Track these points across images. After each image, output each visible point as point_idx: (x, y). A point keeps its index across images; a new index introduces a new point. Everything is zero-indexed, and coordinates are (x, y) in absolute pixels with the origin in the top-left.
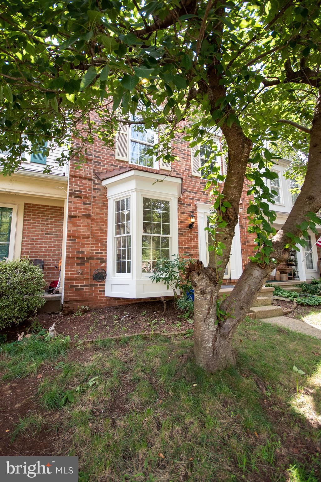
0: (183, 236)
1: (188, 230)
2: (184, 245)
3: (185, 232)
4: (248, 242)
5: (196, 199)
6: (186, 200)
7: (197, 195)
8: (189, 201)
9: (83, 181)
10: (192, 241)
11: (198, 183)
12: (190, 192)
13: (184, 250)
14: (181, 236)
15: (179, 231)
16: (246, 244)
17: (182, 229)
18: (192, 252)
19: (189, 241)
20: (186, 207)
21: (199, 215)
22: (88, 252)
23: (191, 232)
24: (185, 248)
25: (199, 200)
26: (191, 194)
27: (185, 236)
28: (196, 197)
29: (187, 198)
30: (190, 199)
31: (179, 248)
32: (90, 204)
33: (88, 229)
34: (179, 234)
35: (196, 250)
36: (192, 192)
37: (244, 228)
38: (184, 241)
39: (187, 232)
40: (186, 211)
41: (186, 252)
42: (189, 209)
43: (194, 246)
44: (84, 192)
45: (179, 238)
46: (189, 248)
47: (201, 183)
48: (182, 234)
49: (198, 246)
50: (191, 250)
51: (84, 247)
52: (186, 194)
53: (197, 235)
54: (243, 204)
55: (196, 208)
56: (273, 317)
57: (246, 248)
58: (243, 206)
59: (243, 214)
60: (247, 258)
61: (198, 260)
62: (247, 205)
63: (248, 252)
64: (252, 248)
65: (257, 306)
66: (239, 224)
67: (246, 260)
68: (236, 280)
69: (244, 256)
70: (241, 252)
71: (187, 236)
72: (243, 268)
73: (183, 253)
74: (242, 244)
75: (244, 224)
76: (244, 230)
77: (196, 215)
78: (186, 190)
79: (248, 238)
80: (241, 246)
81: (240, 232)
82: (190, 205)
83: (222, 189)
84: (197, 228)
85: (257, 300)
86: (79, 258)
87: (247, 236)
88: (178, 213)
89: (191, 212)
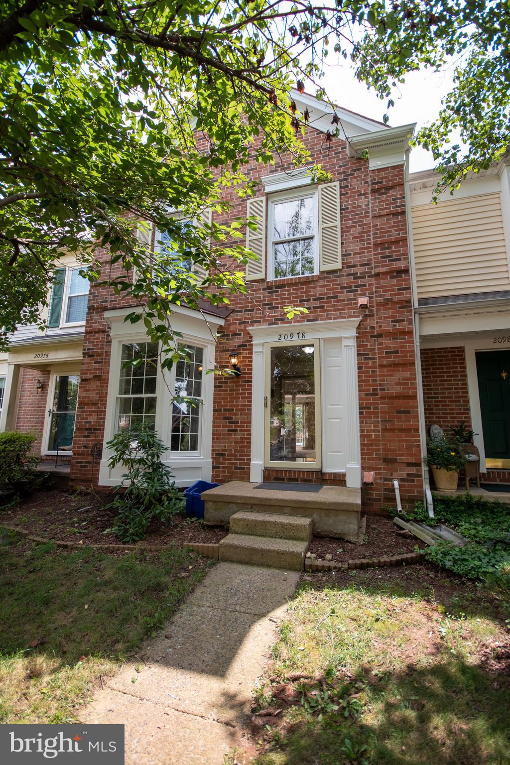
0: (223, 391)
1: (233, 378)
2: (223, 406)
3: (226, 382)
4: (383, 390)
5: (252, 322)
6: (232, 328)
7: (255, 314)
8: (237, 328)
9: (97, 336)
10: (239, 398)
11: (260, 290)
12: (241, 311)
13: (222, 414)
14: (219, 391)
15: (215, 383)
16: (377, 394)
17: (221, 379)
18: (239, 418)
19: (235, 398)
20: (232, 339)
21: (255, 349)
22: (94, 422)
23: (239, 382)
24: (225, 410)
25: (259, 322)
26: (243, 315)
27: (227, 390)
28: (253, 318)
29: (235, 324)
30: (240, 323)
31: (215, 410)
32: (101, 362)
33: (97, 394)
34: (215, 387)
35: (246, 414)
36: (245, 311)
37: (374, 358)
38: (224, 398)
39: (231, 382)
40: (230, 347)
41: (225, 418)
42: (237, 341)
43: (242, 406)
44: (97, 349)
45: (214, 395)
46: (233, 410)
47: (264, 289)
48: (221, 387)
49: (250, 406)
50: (236, 414)
51: (91, 415)
52: (233, 316)
53: (251, 386)
54: (375, 304)
55: (251, 337)
56: (269, 566)
57: (377, 404)
58: (375, 309)
59: (373, 328)
60: (378, 426)
61: (250, 430)
62: (387, 303)
63: (382, 413)
64: (396, 403)
65: (263, 536)
66: (358, 351)
67: (374, 431)
68: (339, 474)
69: (369, 421)
70: (361, 413)
71: (231, 390)
72: (362, 450)
73: (220, 419)
74: (366, 395)
75: (374, 349)
76: (374, 363)
77: (251, 349)
78: (233, 311)
79: (384, 380)
80: (360, 399)
81: (359, 368)
82: (240, 334)
83: (316, 287)
84: (251, 373)
85: (264, 522)
86: (86, 429)
87: (380, 376)
88: (216, 351)
89: (240, 346)
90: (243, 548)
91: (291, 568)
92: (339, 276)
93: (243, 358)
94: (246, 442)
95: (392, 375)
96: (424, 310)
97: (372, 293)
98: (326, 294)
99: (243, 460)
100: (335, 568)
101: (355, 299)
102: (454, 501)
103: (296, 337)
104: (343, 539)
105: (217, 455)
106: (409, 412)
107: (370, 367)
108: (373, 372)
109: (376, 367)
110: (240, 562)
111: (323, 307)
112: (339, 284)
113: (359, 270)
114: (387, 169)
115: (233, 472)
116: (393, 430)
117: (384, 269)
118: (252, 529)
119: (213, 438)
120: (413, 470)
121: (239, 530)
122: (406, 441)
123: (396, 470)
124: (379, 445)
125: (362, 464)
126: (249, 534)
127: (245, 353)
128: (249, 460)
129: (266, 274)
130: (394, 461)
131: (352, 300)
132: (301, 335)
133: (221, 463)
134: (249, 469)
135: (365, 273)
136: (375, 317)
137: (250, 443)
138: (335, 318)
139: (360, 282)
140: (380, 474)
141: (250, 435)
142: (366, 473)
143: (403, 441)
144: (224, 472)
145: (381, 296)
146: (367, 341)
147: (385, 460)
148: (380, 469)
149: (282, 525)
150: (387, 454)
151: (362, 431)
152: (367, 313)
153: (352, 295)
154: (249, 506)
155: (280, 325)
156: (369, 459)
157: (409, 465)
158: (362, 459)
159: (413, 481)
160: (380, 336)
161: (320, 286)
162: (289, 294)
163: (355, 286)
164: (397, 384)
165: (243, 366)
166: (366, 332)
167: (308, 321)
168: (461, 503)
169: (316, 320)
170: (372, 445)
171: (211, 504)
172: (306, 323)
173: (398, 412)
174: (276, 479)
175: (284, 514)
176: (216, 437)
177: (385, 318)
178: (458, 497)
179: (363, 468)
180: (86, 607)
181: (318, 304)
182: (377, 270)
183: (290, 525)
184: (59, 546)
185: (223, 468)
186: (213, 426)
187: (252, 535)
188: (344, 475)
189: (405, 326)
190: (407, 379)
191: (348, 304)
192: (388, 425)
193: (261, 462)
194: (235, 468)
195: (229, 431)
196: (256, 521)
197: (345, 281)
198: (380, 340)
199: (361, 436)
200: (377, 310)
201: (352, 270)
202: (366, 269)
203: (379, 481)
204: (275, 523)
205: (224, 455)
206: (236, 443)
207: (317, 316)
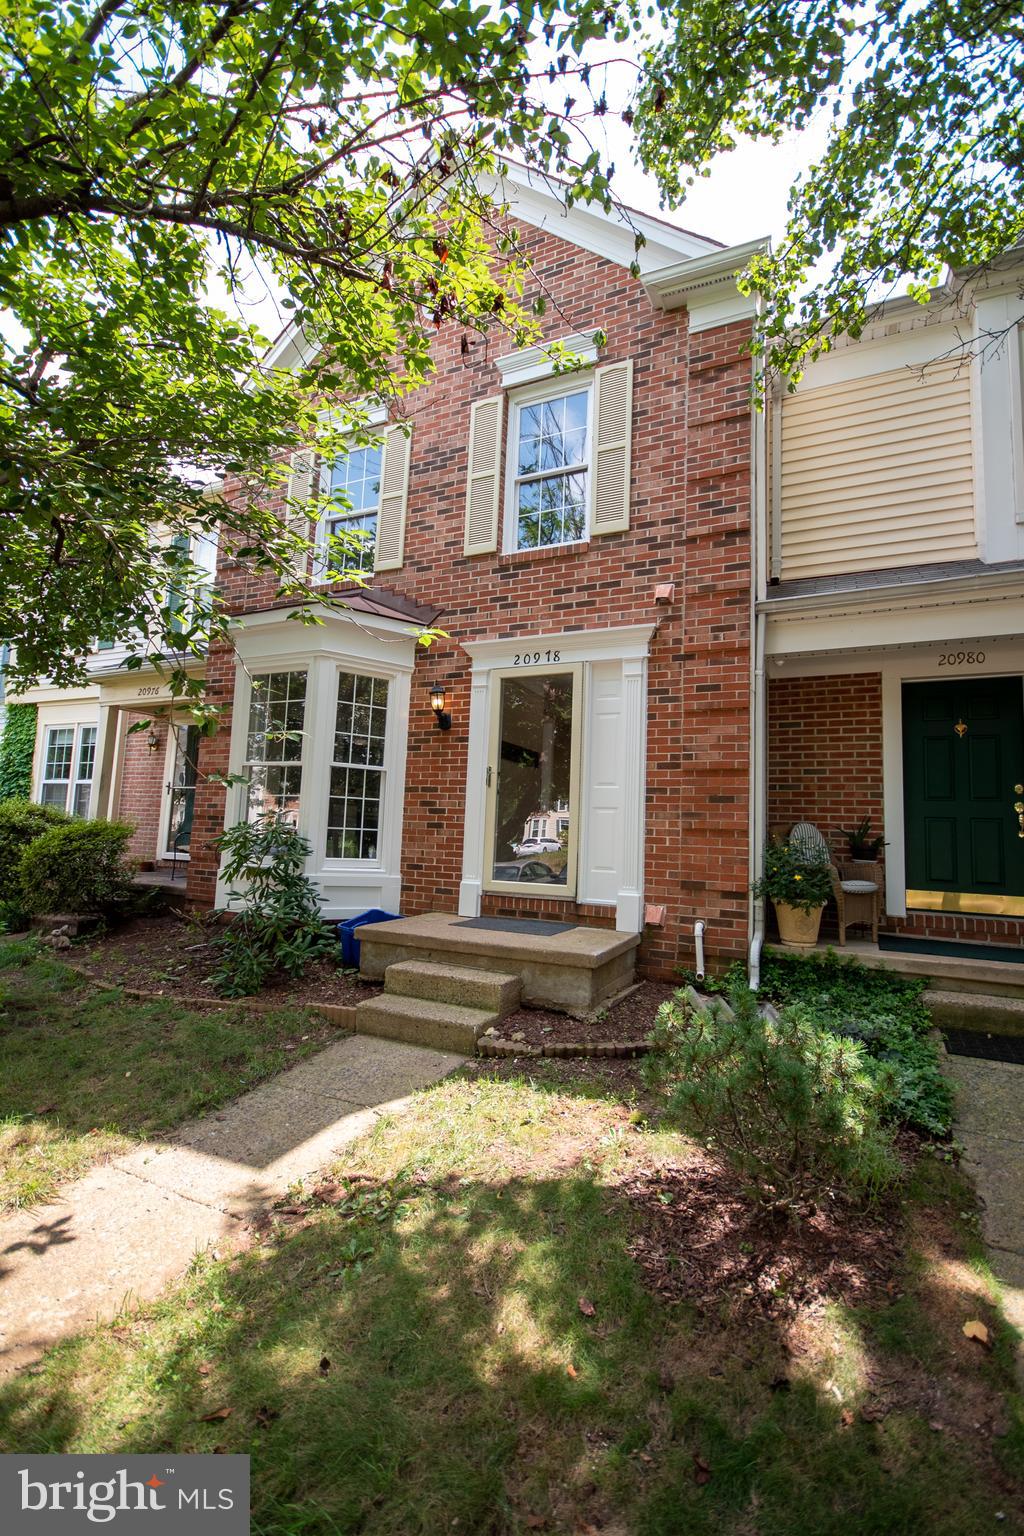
0: (421, 755)
1: (438, 733)
2: (421, 782)
3: (428, 741)
4: (689, 757)
5: (472, 632)
6: (438, 642)
7: (479, 617)
10: (446, 769)
11: (487, 572)
12: (454, 613)
13: (419, 796)
14: (415, 756)
15: (409, 741)
16: (678, 766)
17: (419, 734)
18: (446, 803)
19: (440, 768)
20: (439, 663)
21: (476, 682)
23: (447, 740)
24: (424, 789)
25: (484, 631)
26: (458, 620)
27: (427, 755)
28: (473, 625)
29: (444, 635)
31: (408, 790)
34: (410, 748)
35: (457, 797)
36: (462, 612)
37: (676, 699)
38: (423, 769)
39: (435, 741)
40: (435, 677)
41: (424, 804)
42: (447, 667)
43: (451, 782)
45: (408, 762)
46: (436, 790)
47: (494, 571)
48: (419, 748)
49: (464, 783)
50: (441, 797)
52: (442, 621)
53: (466, 747)
54: (684, 596)
55: (470, 659)
56: (425, 1045)
57: (678, 783)
58: (683, 606)
59: (678, 641)
60: (675, 824)
61: (462, 826)
62: (704, 595)
63: (686, 799)
64: (711, 782)
65: (433, 1000)
66: (650, 684)
67: (670, 833)
68: (605, 908)
69: (661, 813)
70: (648, 799)
71: (434, 755)
72: (647, 865)
73: (415, 804)
74: (660, 766)
75: (677, 682)
76: (676, 707)
77: (469, 681)
78: (443, 612)
79: (691, 740)
80: (649, 774)
81: (651, 717)
82: (451, 655)
83: (583, 566)
84: (467, 725)
85: (434, 977)
86: (210, 818)
87: (686, 731)
88: (413, 686)
89: (451, 676)
90: (390, 1015)
91: (457, 1050)
92: (624, 544)
93: (456, 697)
94: (455, 846)
95: (705, 731)
96: (774, 606)
97: (680, 576)
98: (599, 578)
99: (451, 876)
100: (521, 1053)
101: (650, 587)
102: (804, 964)
103: (543, 659)
104: (565, 1014)
105: (409, 867)
106: (730, 799)
107: (668, 716)
108: (674, 724)
109: (678, 715)
110: (386, 1037)
111: (593, 603)
112: (624, 560)
113: (659, 532)
114: (720, 329)
115: (433, 898)
116: (701, 831)
117: (704, 530)
118: (418, 988)
119: (404, 838)
120: (732, 906)
121: (398, 988)
122: (723, 852)
123: (702, 904)
124: (676, 858)
125: (646, 890)
126: (412, 996)
127: (459, 689)
128: (460, 877)
129: (499, 543)
130: (699, 887)
131: (644, 588)
132: (552, 656)
133: (415, 881)
134: (458, 892)
135: (671, 537)
136: (684, 620)
137: (461, 848)
138: (614, 624)
139: (660, 554)
140: (675, 910)
141: (462, 833)
142: (651, 908)
143: (716, 851)
144: (420, 897)
145: (695, 581)
146: (667, 667)
147: (687, 886)
148: (675, 901)
149: (462, 983)
150: (688, 875)
151: (649, 832)
152: (670, 613)
153: (644, 580)
154: (426, 953)
155: (518, 638)
156: (658, 883)
157: (727, 895)
158: (647, 881)
159: (730, 924)
160: (689, 656)
161: (591, 564)
162: (536, 580)
163: (652, 563)
164: (713, 747)
165: (455, 711)
166: (666, 651)
167: (567, 629)
168: (817, 968)
169: (580, 628)
170: (664, 858)
171: (369, 946)
172: (562, 633)
173: (713, 799)
174: (502, 912)
175: (477, 967)
176: (409, 836)
177: (701, 622)
178: (814, 957)
179: (647, 899)
180: (128, 1074)
181: (584, 597)
182: (692, 532)
183: (473, 983)
184: (129, 996)
185: (419, 889)
186: (405, 817)
187: (416, 997)
188: (613, 909)
189: (734, 638)
190: (732, 738)
191: (636, 598)
192: (694, 823)
193: (478, 882)
194: (438, 891)
195: (429, 825)
196: (423, 975)
197: (634, 552)
198: (690, 665)
199: (648, 841)
200: (688, 608)
201: (649, 532)
202: (672, 529)
203: (672, 923)
204: (452, 980)
205: (420, 867)
206: (440, 846)
207: (581, 620)
